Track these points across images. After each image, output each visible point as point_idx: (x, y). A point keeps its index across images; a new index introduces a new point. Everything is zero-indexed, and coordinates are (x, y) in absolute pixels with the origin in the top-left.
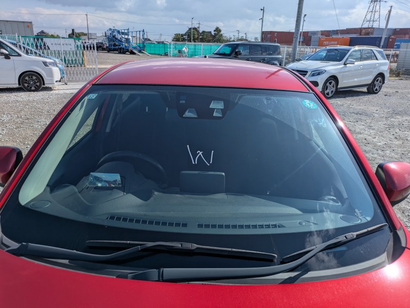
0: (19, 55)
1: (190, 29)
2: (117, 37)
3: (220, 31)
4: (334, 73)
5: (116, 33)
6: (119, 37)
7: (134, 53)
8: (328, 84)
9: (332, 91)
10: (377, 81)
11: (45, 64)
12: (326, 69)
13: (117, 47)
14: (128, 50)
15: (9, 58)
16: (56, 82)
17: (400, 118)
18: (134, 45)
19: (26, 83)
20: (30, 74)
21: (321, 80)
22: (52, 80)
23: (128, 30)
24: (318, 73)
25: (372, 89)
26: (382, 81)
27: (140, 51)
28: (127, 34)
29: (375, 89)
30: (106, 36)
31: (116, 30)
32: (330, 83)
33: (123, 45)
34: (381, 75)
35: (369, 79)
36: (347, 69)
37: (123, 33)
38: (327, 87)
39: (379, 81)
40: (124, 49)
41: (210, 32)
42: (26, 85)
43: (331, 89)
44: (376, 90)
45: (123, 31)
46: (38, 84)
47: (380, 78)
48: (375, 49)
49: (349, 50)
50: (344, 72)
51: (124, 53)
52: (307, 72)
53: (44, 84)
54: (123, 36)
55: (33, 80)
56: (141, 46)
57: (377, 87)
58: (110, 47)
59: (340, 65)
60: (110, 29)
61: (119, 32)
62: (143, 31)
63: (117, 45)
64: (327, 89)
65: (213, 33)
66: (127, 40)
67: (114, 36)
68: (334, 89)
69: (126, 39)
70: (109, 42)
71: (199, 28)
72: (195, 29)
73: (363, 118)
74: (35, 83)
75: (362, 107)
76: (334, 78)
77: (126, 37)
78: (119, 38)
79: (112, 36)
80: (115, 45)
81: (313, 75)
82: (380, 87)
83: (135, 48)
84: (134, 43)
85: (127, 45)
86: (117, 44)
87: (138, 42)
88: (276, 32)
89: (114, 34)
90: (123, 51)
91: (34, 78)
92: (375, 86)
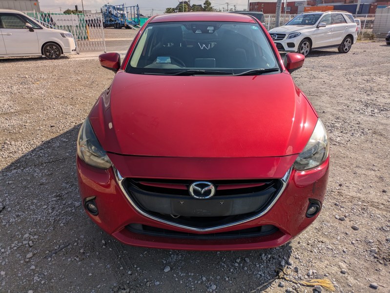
0: (41, 28)
1: (181, 3)
2: (112, 13)
3: (210, 4)
4: (308, 35)
5: (111, 9)
6: (114, 12)
7: (129, 28)
8: (303, 45)
9: (307, 51)
10: (347, 41)
11: (63, 35)
12: (301, 32)
13: (113, 23)
14: (123, 25)
15: (33, 31)
16: (72, 50)
17: (357, 69)
18: (130, 20)
19: (48, 52)
20: (50, 44)
21: (297, 41)
22: (69, 49)
23: (123, 5)
24: (294, 35)
25: (342, 49)
26: (350, 41)
27: (135, 26)
28: (122, 10)
29: (344, 49)
30: (102, 12)
31: (111, 6)
32: (305, 44)
33: (118, 20)
34: (350, 36)
35: (339, 40)
36: (319, 32)
37: (118, 9)
38: (302, 47)
39: (348, 42)
40: (120, 24)
41: (201, 5)
42: (48, 54)
43: (306, 49)
44: (346, 49)
45: (118, 7)
46: (58, 53)
47: (349, 39)
48: (344, 13)
49: (321, 15)
50: (317, 34)
51: (120, 28)
52: (285, 35)
53: (62, 53)
54: (119, 12)
55: (53, 49)
56: (136, 20)
57: (346, 47)
58: (107, 23)
59: (313, 28)
60: (106, 5)
61: (114, 8)
62: (137, 6)
63: (113, 21)
64: (302, 50)
65: (203, 6)
66: (123, 15)
67: (110, 12)
68: (308, 50)
69: (121, 14)
70: (105, 18)
71: (189, 1)
72: (185, 2)
73: (328, 69)
74: (55, 52)
75: (331, 62)
76: (308, 40)
77: (122, 12)
78: (115, 14)
79: (107, 12)
80: (111, 21)
81: (290, 37)
82: (350, 47)
83: (130, 23)
84: (129, 18)
85: (122, 20)
86: (113, 19)
87: (133, 17)
88: (263, 3)
89: (110, 10)
90: (119, 26)
91: (54, 47)
92: (345, 46)
